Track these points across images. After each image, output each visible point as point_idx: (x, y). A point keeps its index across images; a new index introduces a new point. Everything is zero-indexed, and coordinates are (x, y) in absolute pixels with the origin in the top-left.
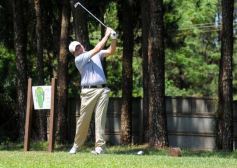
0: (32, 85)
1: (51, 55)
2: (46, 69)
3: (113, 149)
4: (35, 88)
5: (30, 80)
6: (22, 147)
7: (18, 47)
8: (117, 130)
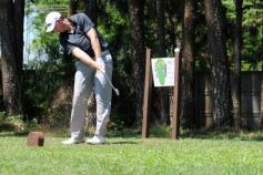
0: (152, 57)
1: (174, 20)
2: (167, 36)
3: (251, 135)
4: (154, 61)
5: (148, 51)
6: (140, 133)
7: (133, 11)
8: (255, 111)
